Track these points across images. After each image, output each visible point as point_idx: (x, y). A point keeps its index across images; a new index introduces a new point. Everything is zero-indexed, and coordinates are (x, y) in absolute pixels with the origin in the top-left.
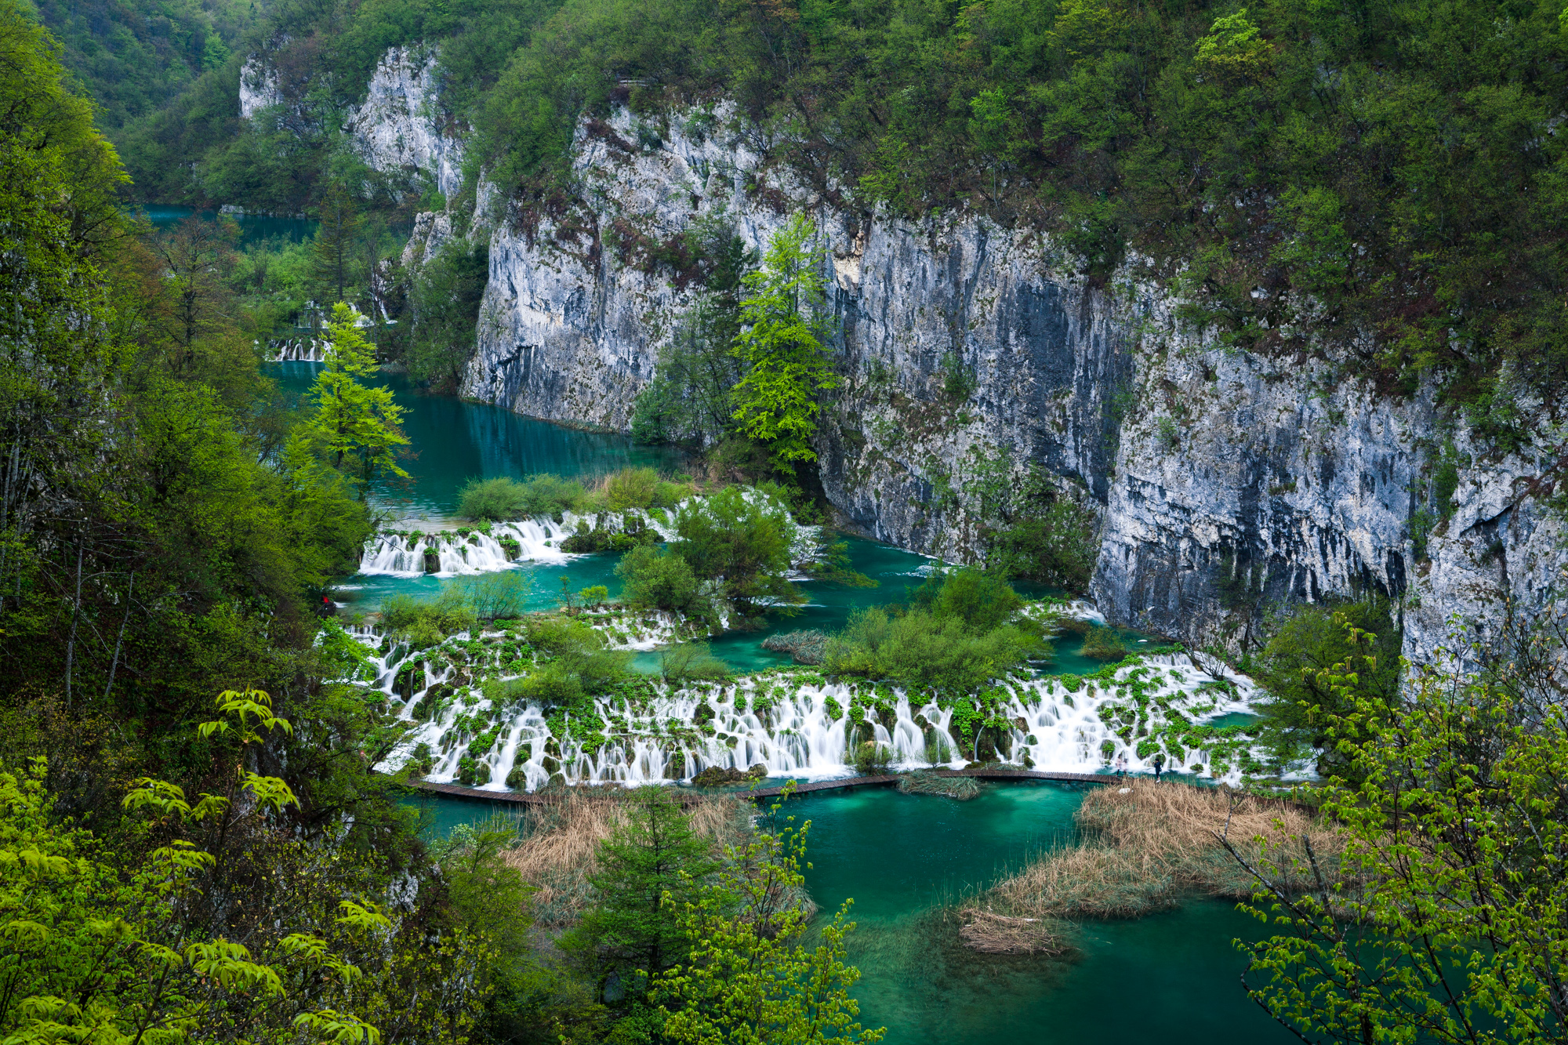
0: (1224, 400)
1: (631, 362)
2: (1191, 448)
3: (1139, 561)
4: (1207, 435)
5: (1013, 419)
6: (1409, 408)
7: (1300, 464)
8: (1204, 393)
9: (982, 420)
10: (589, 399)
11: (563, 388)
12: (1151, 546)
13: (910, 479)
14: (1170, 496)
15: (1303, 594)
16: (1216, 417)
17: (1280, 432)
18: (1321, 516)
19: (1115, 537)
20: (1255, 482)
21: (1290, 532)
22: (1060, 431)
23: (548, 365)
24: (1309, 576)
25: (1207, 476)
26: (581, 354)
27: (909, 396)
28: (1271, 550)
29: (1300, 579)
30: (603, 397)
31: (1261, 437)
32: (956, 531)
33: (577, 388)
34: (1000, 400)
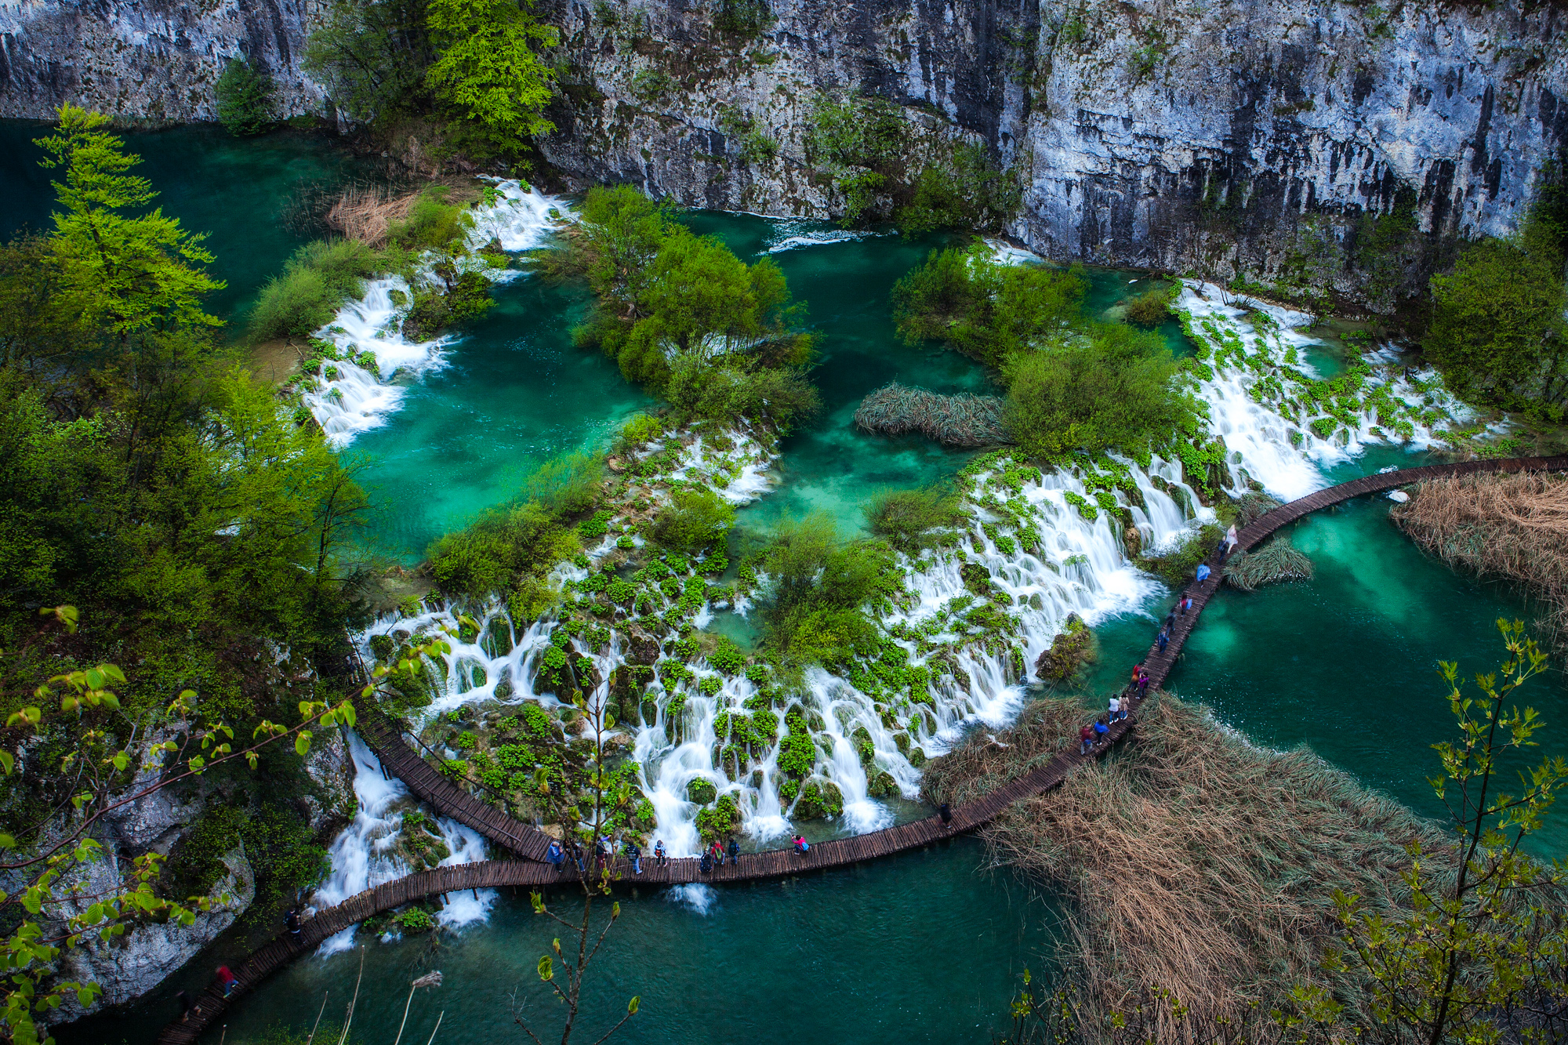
0: (1208, 19)
1: (174, 38)
2: (1168, 74)
3: (1087, 196)
4: (1188, 59)
5: (831, 52)
6: (1489, 17)
7: (1321, 82)
8: (1177, 12)
9: (786, 57)
10: (117, 88)
11: (72, 81)
12: (1097, 178)
13: (689, 132)
14: (1138, 127)
15: (1298, 205)
16: (1199, 39)
17: (1286, 49)
18: (1342, 131)
19: (1051, 174)
20: (1252, 104)
21: (1293, 150)
22: (900, 58)
23: (41, 55)
24: (1306, 188)
25: (1192, 102)
26: (85, 37)
27: (659, 39)
28: (1263, 166)
29: (1295, 192)
30: (139, 84)
31: (1262, 56)
32: (778, 182)
33: (94, 77)
34: (810, 32)
